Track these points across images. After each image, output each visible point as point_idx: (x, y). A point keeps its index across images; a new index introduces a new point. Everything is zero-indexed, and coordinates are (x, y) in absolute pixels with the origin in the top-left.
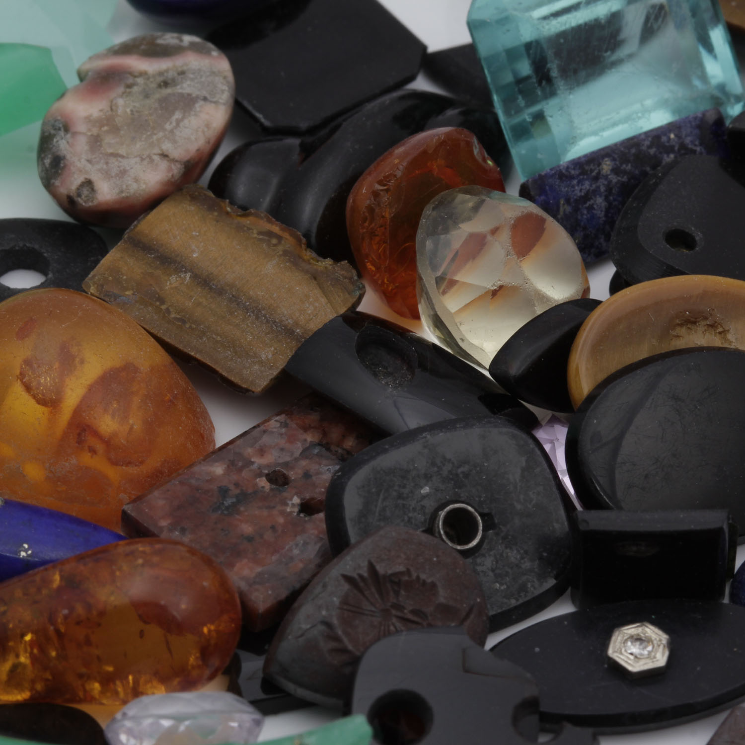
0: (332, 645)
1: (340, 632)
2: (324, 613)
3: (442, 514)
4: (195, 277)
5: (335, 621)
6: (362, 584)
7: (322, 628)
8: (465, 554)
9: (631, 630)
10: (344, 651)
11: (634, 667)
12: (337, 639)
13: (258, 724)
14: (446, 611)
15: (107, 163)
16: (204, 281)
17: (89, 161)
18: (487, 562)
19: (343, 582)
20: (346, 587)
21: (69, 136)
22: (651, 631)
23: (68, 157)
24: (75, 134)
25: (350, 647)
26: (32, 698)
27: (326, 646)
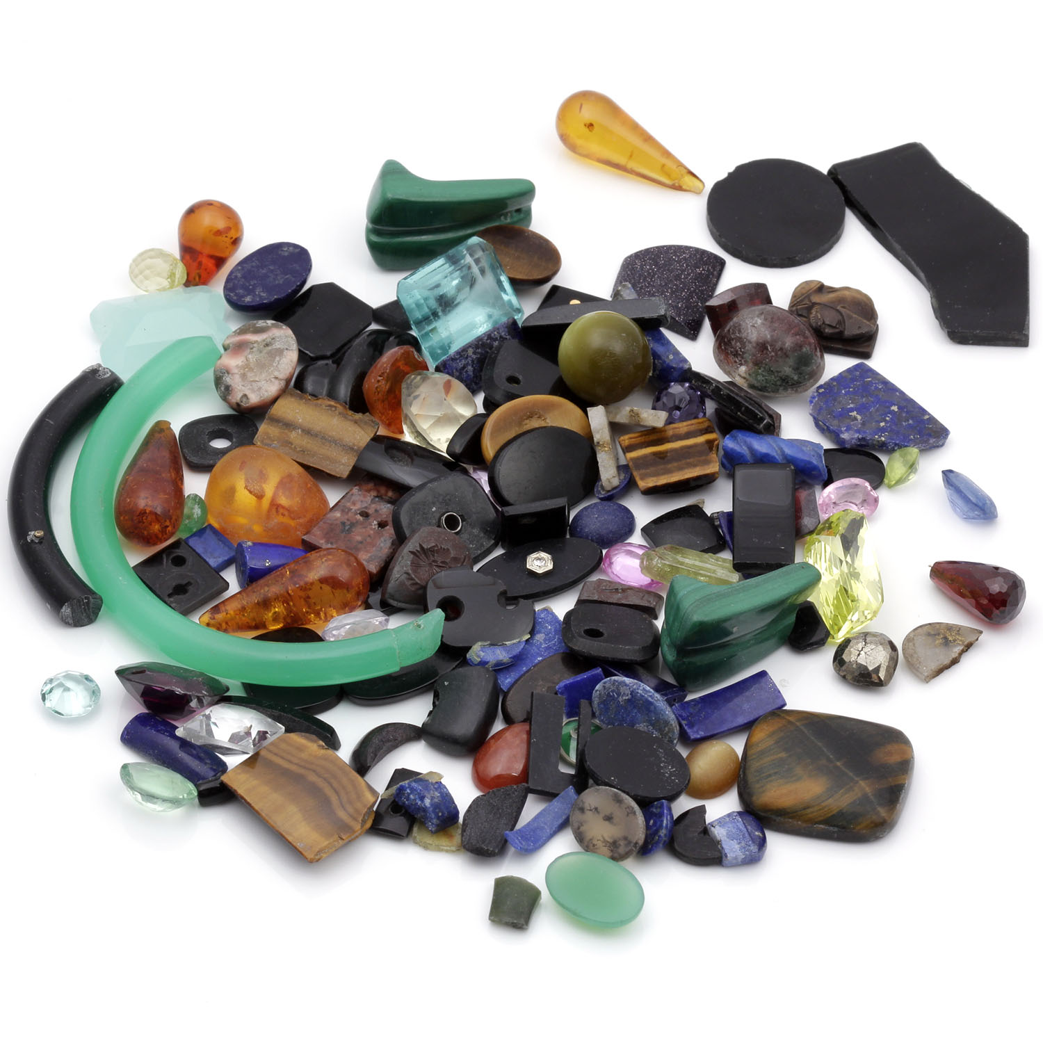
0: (411, 582)
1: (413, 576)
2: (405, 569)
3: (444, 518)
4: (303, 430)
5: (410, 572)
6: (418, 554)
7: (405, 575)
8: (457, 533)
9: (534, 555)
10: (417, 584)
11: (540, 571)
12: (412, 579)
13: (387, 621)
14: (455, 559)
15: (251, 385)
16: (307, 432)
17: (243, 386)
18: (465, 536)
19: (410, 553)
20: (412, 556)
21: (230, 375)
22: (543, 555)
23: (233, 385)
24: (233, 374)
25: (419, 582)
26: (284, 626)
27: (408, 583)
